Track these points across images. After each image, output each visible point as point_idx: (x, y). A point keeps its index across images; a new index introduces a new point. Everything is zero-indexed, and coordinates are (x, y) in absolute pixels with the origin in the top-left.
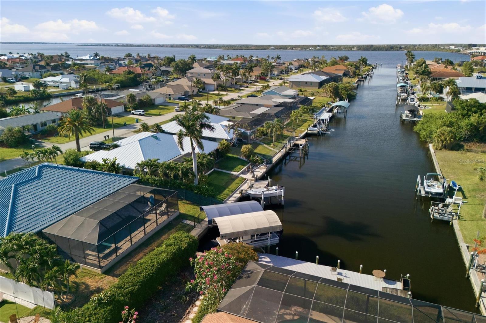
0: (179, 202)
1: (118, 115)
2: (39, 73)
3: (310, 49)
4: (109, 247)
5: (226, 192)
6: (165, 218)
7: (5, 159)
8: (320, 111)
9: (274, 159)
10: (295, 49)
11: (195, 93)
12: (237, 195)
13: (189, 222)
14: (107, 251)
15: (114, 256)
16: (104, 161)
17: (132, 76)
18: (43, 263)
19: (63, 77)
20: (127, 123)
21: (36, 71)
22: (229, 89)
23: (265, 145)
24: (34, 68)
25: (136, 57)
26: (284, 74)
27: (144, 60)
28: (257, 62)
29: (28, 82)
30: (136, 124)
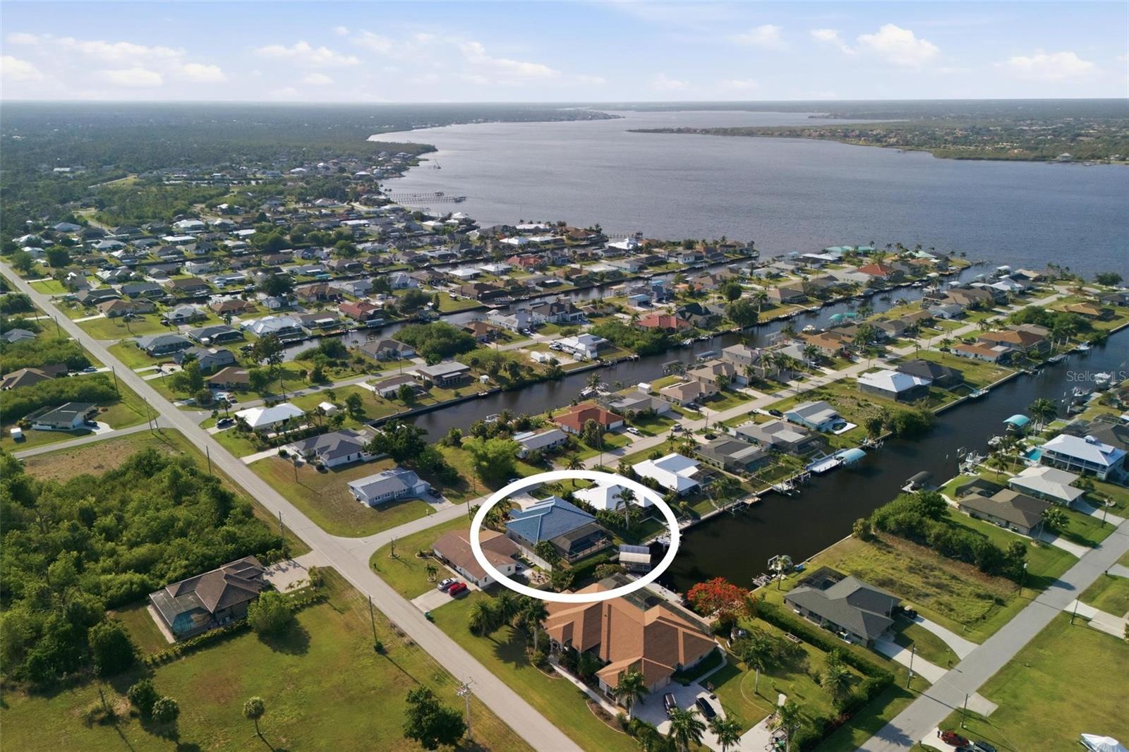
0: (614, 537)
1: (615, 432)
2: (556, 316)
6: (604, 545)
8: (826, 457)
9: (703, 518)
11: (713, 394)
12: (652, 541)
13: (612, 551)
15: (575, 558)
16: (584, 500)
17: (661, 335)
19: (579, 341)
20: (619, 445)
21: (554, 314)
22: (770, 383)
23: (711, 500)
24: (551, 310)
25: (699, 247)
26: (906, 337)
27: (709, 256)
28: (915, 272)
29: (544, 334)
30: (625, 447)
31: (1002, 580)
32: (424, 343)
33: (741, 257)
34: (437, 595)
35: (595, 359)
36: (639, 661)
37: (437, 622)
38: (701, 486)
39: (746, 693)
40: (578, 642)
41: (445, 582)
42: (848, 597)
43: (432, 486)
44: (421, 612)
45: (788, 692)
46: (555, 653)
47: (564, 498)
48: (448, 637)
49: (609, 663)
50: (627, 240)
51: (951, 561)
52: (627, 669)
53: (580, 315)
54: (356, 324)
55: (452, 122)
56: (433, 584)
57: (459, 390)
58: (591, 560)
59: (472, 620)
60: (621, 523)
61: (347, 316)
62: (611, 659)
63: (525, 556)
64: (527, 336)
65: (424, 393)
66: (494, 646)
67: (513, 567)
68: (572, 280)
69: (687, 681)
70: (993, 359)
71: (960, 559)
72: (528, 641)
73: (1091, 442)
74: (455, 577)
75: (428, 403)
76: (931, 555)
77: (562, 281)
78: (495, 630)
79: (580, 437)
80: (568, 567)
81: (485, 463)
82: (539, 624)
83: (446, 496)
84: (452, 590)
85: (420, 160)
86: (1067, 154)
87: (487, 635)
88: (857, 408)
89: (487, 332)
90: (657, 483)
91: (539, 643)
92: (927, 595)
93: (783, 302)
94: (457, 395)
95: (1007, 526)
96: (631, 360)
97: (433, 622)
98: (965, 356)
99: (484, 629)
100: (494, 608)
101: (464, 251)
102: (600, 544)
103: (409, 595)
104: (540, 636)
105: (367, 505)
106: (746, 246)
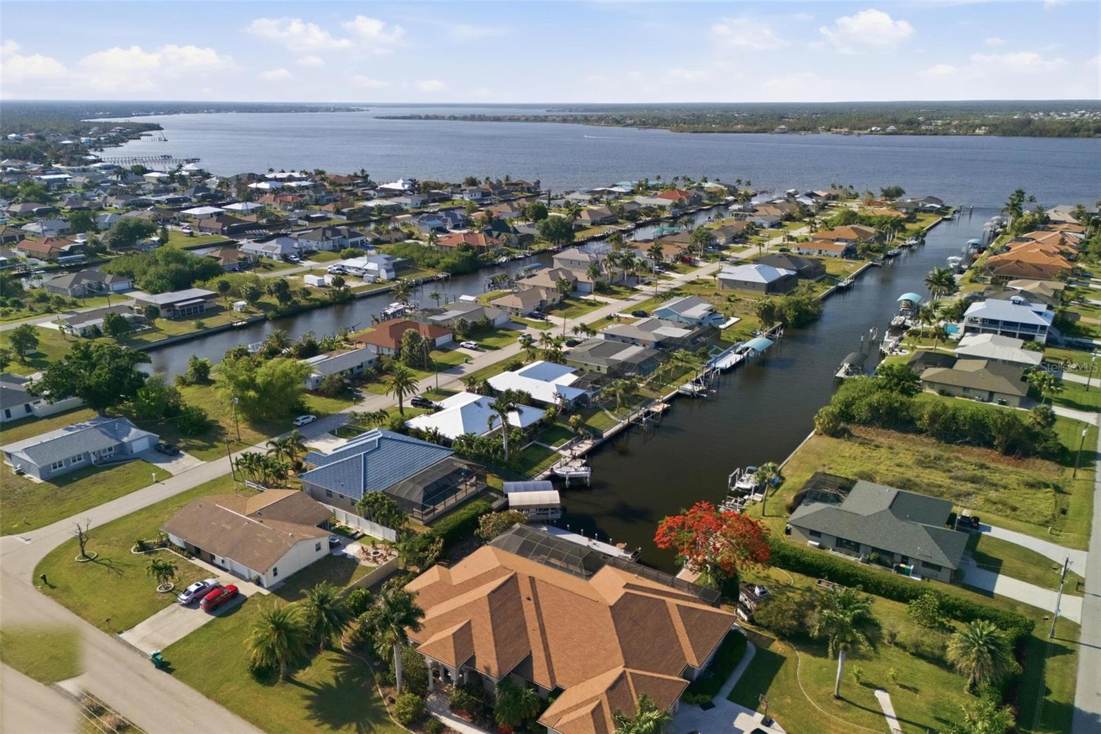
0: (488, 475)
1: (444, 349)
2: (331, 242)
3: (872, 131)
4: (428, 508)
5: (537, 468)
6: (474, 488)
7: (331, 412)
8: (725, 352)
9: (606, 435)
10: (835, 130)
11: (557, 302)
12: (547, 473)
13: (493, 494)
14: (427, 510)
15: (432, 515)
16: (427, 429)
17: (470, 253)
18: (390, 511)
19: (369, 261)
20: (455, 363)
21: (328, 239)
22: (615, 288)
23: (607, 412)
24: (324, 234)
25: (484, 186)
26: (737, 243)
27: (497, 192)
28: (711, 197)
29: (318, 261)
30: (464, 365)
31: (1039, 462)
32: (145, 273)
33: (530, 194)
34: (177, 615)
35: (393, 280)
36: (622, 677)
37: (180, 670)
38: (589, 394)
39: (819, 701)
40: (488, 661)
41: (193, 588)
42: (890, 507)
43: (161, 438)
44: (143, 655)
45: (885, 684)
46: (438, 690)
47: (393, 429)
48: (204, 699)
49: (557, 692)
50: (401, 181)
51: (958, 447)
52: (605, 699)
53: (362, 241)
54: (43, 264)
55: (180, 112)
56: (167, 596)
57: (203, 321)
58: (462, 511)
59: (255, 653)
60: (495, 451)
61: (29, 257)
62: (559, 683)
63: (343, 523)
64: (295, 263)
65: (147, 327)
66: (308, 698)
67: (325, 543)
68: (343, 214)
69: (708, 697)
70: (839, 254)
71: (968, 443)
72: (378, 676)
73: (1019, 303)
74: (214, 576)
75: (153, 338)
76: (927, 445)
77: (330, 215)
78: (305, 663)
79: (397, 357)
80: (423, 530)
81: (252, 393)
82: (403, 636)
83: (187, 449)
84: (208, 601)
85: (141, 135)
86: (783, 127)
87: (289, 679)
88: (728, 303)
89: (240, 259)
90: (529, 396)
91: (404, 675)
92: (968, 494)
93: (593, 224)
94: (200, 326)
95: (990, 400)
96: (439, 280)
97: (169, 671)
98: (808, 254)
99: (283, 668)
100: (302, 621)
101: (200, 194)
102: (466, 489)
103: (115, 626)
104: (404, 663)
105: (37, 480)
106: (533, 184)
